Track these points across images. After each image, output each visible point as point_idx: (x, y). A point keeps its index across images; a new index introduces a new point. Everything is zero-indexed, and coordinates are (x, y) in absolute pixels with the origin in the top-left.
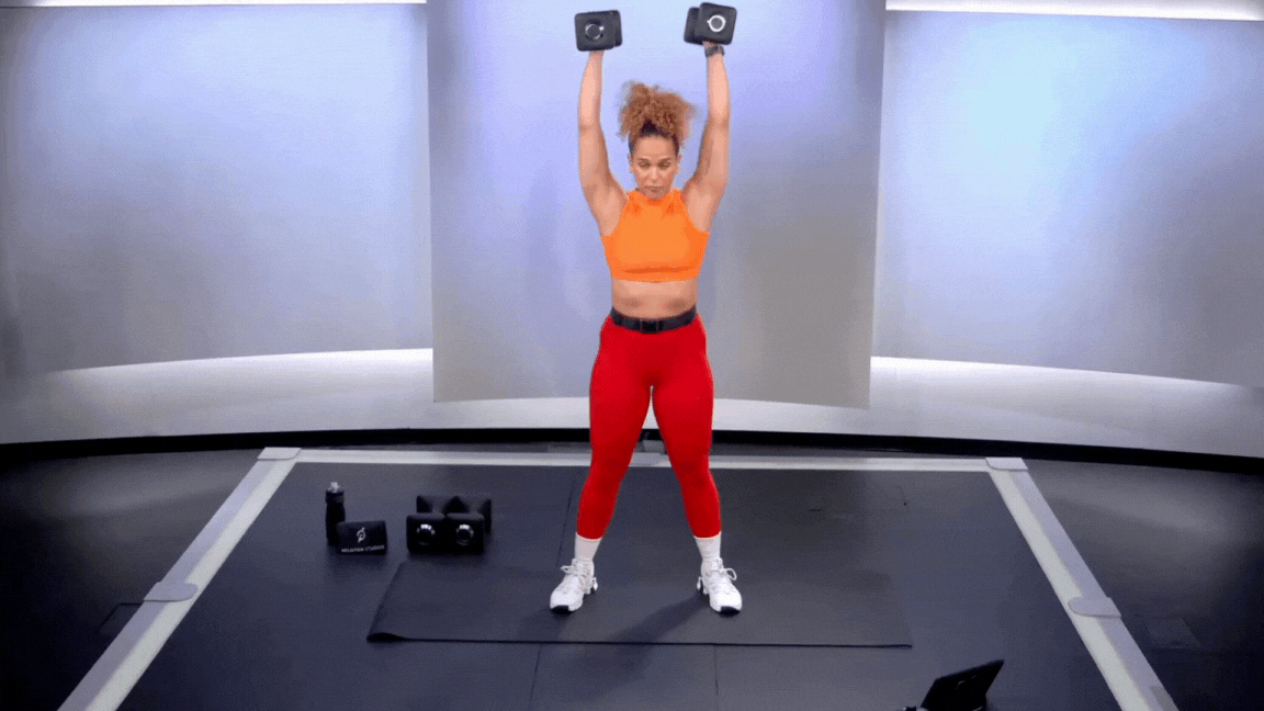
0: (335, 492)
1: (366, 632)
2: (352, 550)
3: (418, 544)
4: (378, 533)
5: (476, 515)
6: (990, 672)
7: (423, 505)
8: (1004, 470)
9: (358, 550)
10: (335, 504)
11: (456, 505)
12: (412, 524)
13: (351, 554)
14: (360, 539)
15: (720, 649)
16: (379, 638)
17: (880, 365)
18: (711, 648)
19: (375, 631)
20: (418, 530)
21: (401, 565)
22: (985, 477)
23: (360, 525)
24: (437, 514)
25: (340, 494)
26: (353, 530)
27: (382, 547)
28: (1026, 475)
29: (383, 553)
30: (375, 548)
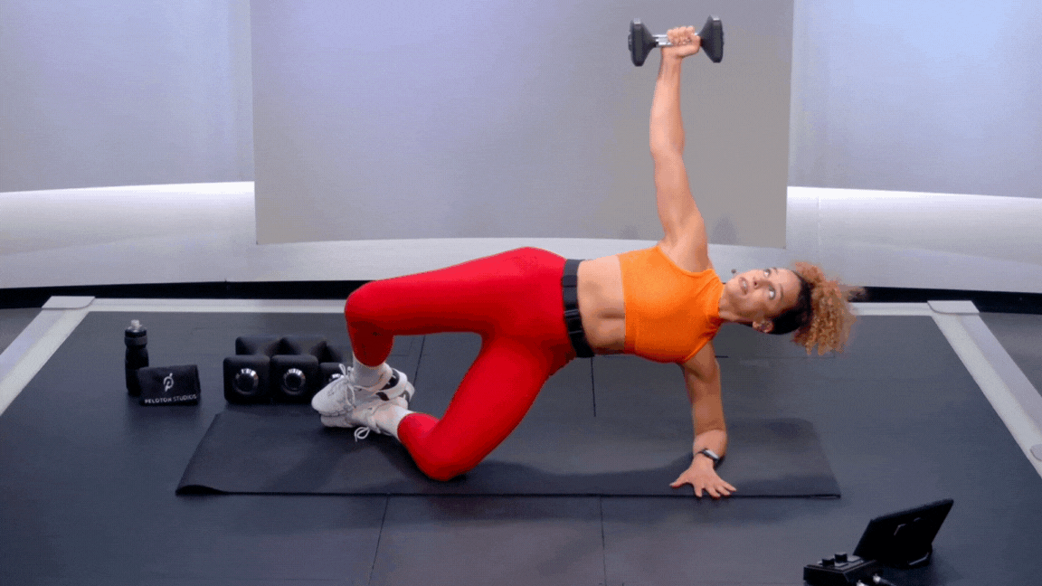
0: (135, 331)
1: (174, 487)
2: (157, 401)
3: (237, 392)
4: (188, 381)
5: (309, 357)
6: (939, 512)
7: (242, 347)
8: (951, 314)
9: (165, 400)
10: (136, 348)
11: (284, 347)
12: (230, 369)
13: (156, 405)
14: (167, 388)
15: (606, 502)
16: (190, 491)
17: (798, 196)
18: (594, 501)
19: (186, 484)
20: (238, 376)
21: (217, 416)
22: (928, 321)
23: (166, 371)
24: (261, 357)
25: (143, 334)
26: (158, 377)
27: (194, 396)
28: (978, 318)
29: (195, 403)
30: (184, 398)
